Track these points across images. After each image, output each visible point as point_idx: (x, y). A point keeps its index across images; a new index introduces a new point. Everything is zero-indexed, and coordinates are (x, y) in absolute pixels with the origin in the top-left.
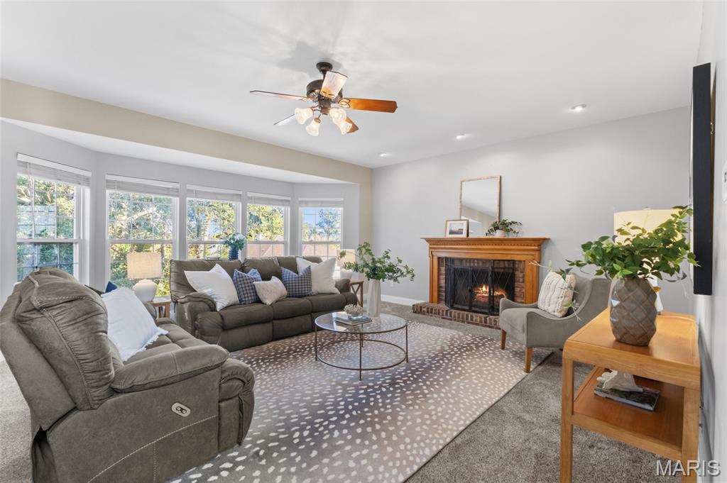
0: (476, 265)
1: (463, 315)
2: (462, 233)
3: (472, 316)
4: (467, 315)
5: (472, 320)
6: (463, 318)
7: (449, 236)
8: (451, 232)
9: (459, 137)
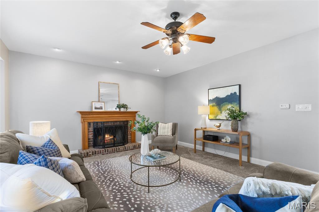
0: (110, 124)
1: (115, 149)
2: (102, 109)
3: (119, 148)
4: (117, 148)
5: (119, 150)
6: (115, 150)
7: (94, 110)
8: (96, 108)
9: (118, 62)
